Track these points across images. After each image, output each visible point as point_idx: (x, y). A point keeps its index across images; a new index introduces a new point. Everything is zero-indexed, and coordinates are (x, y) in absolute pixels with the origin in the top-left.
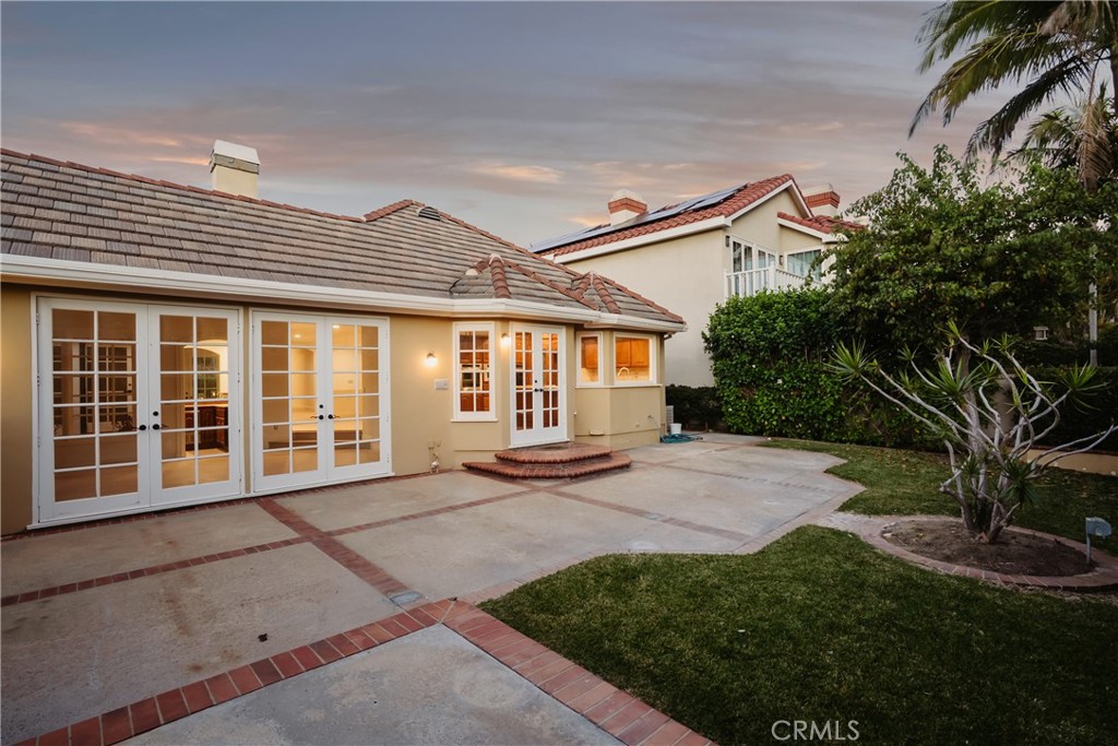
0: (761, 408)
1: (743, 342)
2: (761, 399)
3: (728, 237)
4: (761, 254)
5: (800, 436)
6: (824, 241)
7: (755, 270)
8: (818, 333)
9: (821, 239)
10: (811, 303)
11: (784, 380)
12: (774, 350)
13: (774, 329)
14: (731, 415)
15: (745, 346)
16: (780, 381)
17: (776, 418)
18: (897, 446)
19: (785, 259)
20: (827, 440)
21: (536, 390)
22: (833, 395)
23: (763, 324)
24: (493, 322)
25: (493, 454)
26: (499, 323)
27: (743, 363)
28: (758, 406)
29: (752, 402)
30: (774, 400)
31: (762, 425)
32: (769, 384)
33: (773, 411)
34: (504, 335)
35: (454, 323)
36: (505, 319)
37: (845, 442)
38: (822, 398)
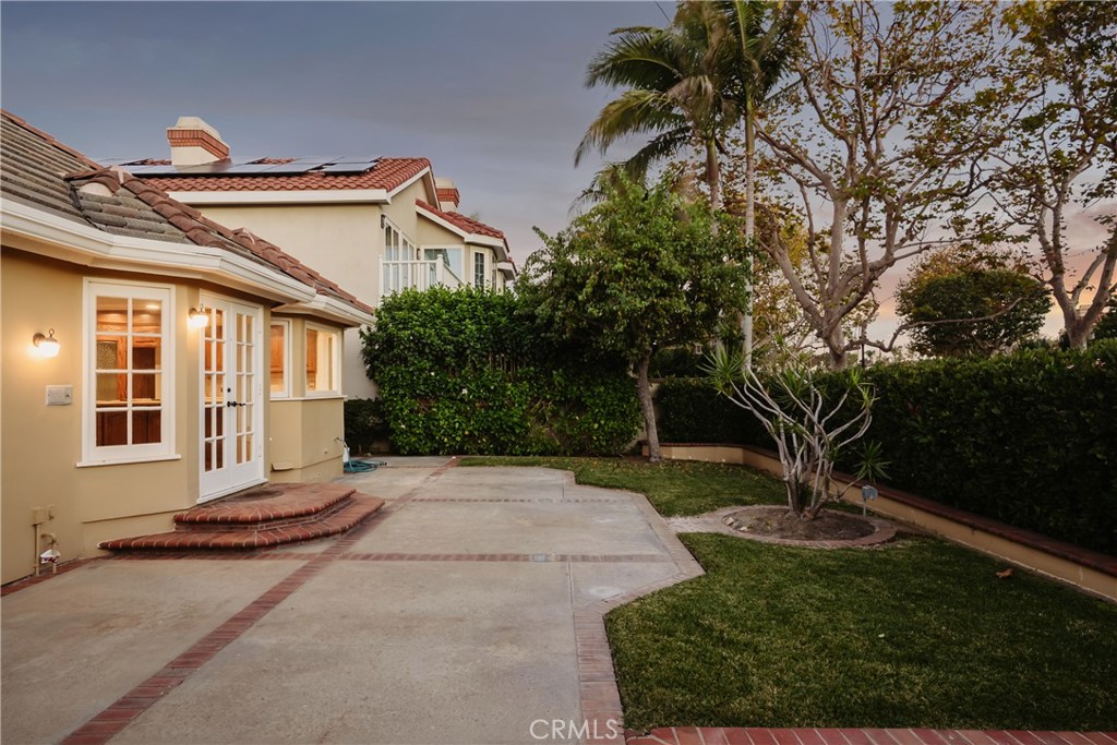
0: (442, 423)
1: (424, 345)
2: (444, 413)
3: (383, 216)
4: (405, 243)
5: (481, 452)
6: (466, 240)
7: (401, 261)
8: (506, 339)
9: (462, 238)
10: (495, 306)
11: (469, 390)
12: (460, 354)
13: (461, 332)
14: (402, 432)
15: (427, 350)
16: (465, 391)
17: (460, 433)
18: (576, 454)
19: (422, 253)
20: (511, 454)
21: (229, 404)
22: (520, 405)
23: (447, 324)
24: (173, 287)
25: (172, 516)
26: (184, 290)
27: (422, 370)
28: (438, 420)
29: (430, 417)
30: (457, 412)
31: (441, 443)
32: (452, 395)
33: (457, 425)
34: (193, 311)
35: (86, 279)
36: (195, 283)
37: (529, 454)
38: (509, 409)
